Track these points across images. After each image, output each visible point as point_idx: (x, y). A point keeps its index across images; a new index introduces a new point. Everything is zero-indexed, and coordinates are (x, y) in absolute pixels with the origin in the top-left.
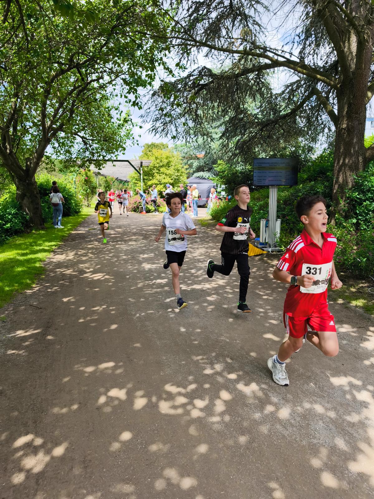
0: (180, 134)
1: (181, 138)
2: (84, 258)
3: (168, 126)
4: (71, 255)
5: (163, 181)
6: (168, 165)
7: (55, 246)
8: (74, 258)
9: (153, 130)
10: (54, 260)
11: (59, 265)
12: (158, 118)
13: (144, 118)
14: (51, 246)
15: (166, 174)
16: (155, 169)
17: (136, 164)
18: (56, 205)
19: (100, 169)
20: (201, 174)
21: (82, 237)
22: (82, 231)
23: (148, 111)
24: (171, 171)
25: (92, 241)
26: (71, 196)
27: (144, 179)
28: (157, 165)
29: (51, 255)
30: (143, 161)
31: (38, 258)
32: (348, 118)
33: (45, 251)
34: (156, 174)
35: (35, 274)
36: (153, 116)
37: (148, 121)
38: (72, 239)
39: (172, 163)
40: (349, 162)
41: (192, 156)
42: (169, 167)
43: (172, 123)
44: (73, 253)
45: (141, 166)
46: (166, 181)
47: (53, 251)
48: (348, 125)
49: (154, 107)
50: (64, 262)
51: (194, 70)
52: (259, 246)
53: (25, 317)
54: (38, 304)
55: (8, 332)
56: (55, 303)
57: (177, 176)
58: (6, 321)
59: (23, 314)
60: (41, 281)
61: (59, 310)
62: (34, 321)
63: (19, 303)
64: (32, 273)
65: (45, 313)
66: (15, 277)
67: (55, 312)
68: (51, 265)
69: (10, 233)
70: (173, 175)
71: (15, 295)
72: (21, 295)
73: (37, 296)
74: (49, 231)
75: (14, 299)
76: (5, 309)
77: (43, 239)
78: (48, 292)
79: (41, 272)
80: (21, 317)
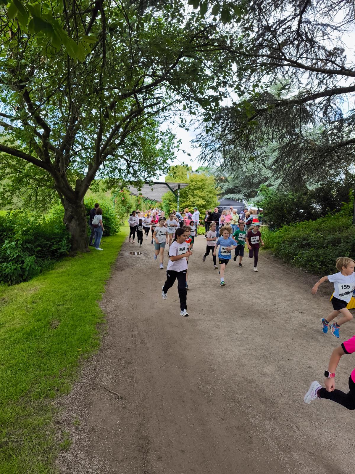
5: (197, 203)
15: (200, 197)
16: (190, 191)
17: (174, 186)
20: (231, 195)
24: (204, 193)
27: (180, 201)
28: (192, 188)
30: (181, 184)
34: (190, 196)
39: (205, 186)
42: (203, 189)
45: (179, 188)
53: (104, 418)
54: (115, 386)
55: (89, 460)
56: (136, 385)
57: (210, 198)
58: (80, 428)
59: (101, 411)
60: (106, 337)
61: (147, 405)
62: (119, 430)
63: (89, 381)
64: (93, 322)
65: (130, 410)
66: (76, 328)
67: (143, 409)
68: (110, 307)
69: (56, 256)
70: (205, 197)
71: (81, 365)
72: (88, 364)
73: (108, 369)
74: (94, 254)
75: (81, 373)
76: (74, 395)
77: (91, 265)
78: (120, 359)
79: (102, 320)
80: (100, 417)
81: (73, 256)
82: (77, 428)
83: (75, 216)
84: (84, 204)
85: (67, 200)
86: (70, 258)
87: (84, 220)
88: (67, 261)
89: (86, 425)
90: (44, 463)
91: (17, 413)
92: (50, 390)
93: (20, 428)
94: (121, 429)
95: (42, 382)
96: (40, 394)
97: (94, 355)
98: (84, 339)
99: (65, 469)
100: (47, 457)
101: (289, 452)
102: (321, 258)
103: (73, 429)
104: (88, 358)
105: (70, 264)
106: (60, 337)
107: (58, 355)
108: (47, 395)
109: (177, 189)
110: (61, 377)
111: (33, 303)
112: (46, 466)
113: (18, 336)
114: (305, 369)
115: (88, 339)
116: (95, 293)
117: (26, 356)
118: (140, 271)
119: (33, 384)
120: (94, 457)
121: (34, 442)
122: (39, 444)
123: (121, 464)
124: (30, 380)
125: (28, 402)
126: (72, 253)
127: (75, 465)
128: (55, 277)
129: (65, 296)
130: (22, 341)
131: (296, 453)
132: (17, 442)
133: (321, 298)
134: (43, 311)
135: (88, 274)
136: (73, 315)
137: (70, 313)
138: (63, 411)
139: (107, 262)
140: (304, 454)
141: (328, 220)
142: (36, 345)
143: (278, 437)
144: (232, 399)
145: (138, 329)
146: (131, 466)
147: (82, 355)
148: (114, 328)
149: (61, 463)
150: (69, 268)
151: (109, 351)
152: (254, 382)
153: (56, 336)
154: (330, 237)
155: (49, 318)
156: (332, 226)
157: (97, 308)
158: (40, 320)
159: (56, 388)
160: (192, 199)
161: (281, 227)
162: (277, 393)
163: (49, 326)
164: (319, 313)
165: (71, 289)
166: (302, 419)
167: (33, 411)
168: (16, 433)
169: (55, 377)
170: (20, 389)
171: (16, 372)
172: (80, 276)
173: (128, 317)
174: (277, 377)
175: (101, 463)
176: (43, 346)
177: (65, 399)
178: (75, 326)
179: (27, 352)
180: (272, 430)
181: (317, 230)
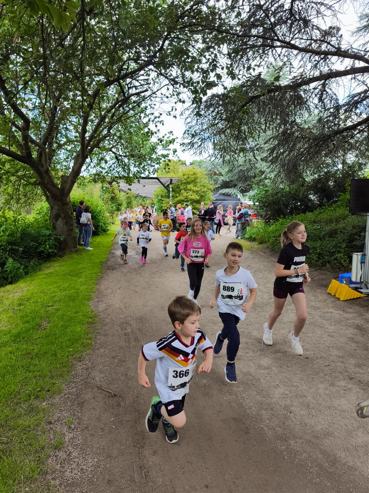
5: (190, 198)
15: (194, 192)
16: (183, 185)
17: (166, 181)
20: (226, 190)
24: (197, 187)
28: (185, 181)
30: (173, 179)
42: (196, 183)
45: (171, 183)
53: (97, 416)
54: (108, 384)
55: (83, 458)
56: (130, 382)
57: (204, 192)
58: (73, 427)
59: (94, 409)
60: (98, 337)
61: (142, 402)
62: (114, 427)
63: (81, 380)
64: (84, 322)
65: (125, 407)
66: (66, 329)
67: (138, 405)
68: (102, 307)
69: (43, 257)
70: (199, 191)
71: (73, 365)
72: (79, 364)
73: (101, 368)
74: (83, 254)
75: (73, 373)
76: (65, 395)
77: (80, 265)
78: (113, 357)
79: (94, 320)
80: (93, 415)
81: (61, 256)
82: (70, 427)
83: (62, 215)
84: (70, 201)
85: (52, 197)
86: (59, 258)
87: (71, 218)
88: (55, 261)
89: (79, 423)
90: (36, 462)
91: (6, 416)
92: (40, 391)
93: (10, 430)
94: (116, 426)
95: (32, 383)
96: (30, 396)
97: (86, 355)
98: (75, 339)
99: (58, 468)
100: (39, 457)
101: (286, 441)
102: (318, 251)
103: (65, 428)
104: (80, 358)
105: (58, 264)
106: (50, 338)
107: (48, 355)
108: (37, 396)
109: (169, 184)
110: (52, 377)
111: (20, 305)
112: (38, 466)
113: (5, 338)
114: (302, 360)
115: (79, 339)
116: (85, 293)
117: (14, 358)
118: (132, 270)
119: (22, 385)
120: (88, 454)
121: (25, 443)
122: (31, 445)
123: (116, 460)
124: (19, 382)
125: (17, 404)
126: (60, 253)
127: (68, 463)
128: (44, 278)
129: (54, 297)
130: (10, 344)
131: (293, 441)
132: (7, 443)
133: (318, 290)
134: (31, 313)
135: (78, 274)
136: (62, 316)
137: (60, 313)
138: (55, 411)
139: (97, 261)
140: (301, 441)
141: (325, 212)
142: (25, 347)
143: (275, 427)
144: (229, 392)
145: (131, 327)
146: (127, 461)
147: (73, 355)
148: (106, 328)
149: (54, 462)
150: (57, 268)
151: (102, 350)
152: (251, 375)
153: (46, 337)
154: (328, 228)
155: (38, 320)
156: (329, 217)
157: (88, 308)
158: (28, 322)
159: (47, 389)
160: (185, 194)
161: (277, 220)
162: (273, 384)
163: (38, 327)
164: (316, 306)
165: (60, 290)
166: (299, 409)
167: (23, 412)
168: (6, 435)
169: (45, 377)
170: (9, 391)
171: (4, 374)
172: (69, 277)
173: (121, 316)
174: (274, 369)
175: (95, 460)
176: (32, 348)
177: (57, 400)
178: (65, 327)
179: (16, 354)
180: (269, 420)
181: (314, 222)
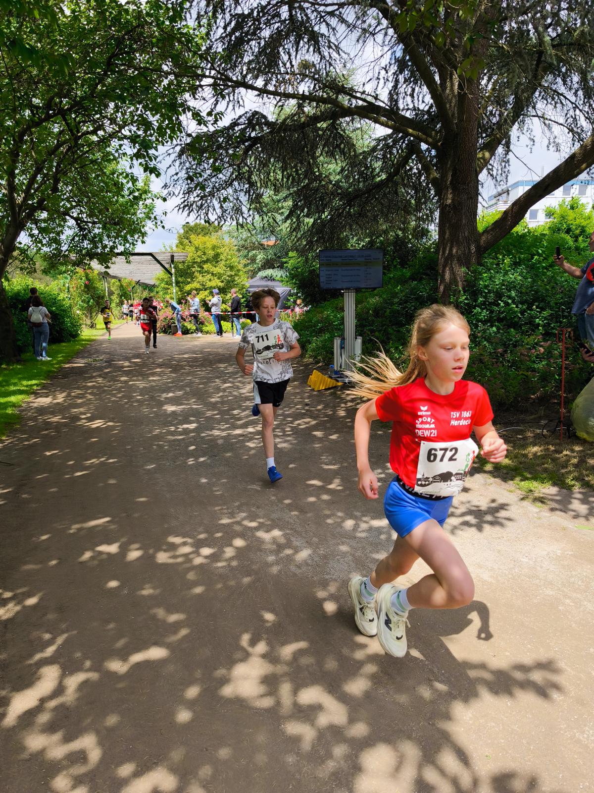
0: (227, 212)
1: (229, 219)
2: (80, 401)
3: (209, 201)
4: (60, 398)
5: (209, 284)
6: (216, 258)
7: (37, 385)
8: (64, 401)
9: (185, 207)
10: (35, 405)
11: (42, 410)
12: (192, 188)
13: (169, 189)
14: (32, 385)
15: (213, 274)
16: (195, 265)
17: (164, 258)
18: (40, 325)
19: (108, 267)
20: (269, 272)
21: (80, 373)
22: (80, 363)
23: (176, 177)
24: (220, 269)
25: (94, 377)
26: (64, 311)
27: (177, 283)
28: (199, 260)
29: (31, 398)
30: (175, 254)
31: (10, 402)
32: (453, 189)
33: (21, 392)
34: (196, 274)
35: (6, 423)
36: (184, 185)
37: (176, 193)
38: (63, 376)
39: (222, 257)
40: (457, 252)
41: (254, 244)
42: (218, 262)
43: (214, 196)
44: (64, 394)
45: (172, 261)
46: (213, 284)
47: (32, 393)
48: (453, 200)
49: (184, 172)
50: (49, 407)
51: (240, 117)
52: (334, 376)
57: (232, 276)
70: (224, 274)
87: (6, 313)
